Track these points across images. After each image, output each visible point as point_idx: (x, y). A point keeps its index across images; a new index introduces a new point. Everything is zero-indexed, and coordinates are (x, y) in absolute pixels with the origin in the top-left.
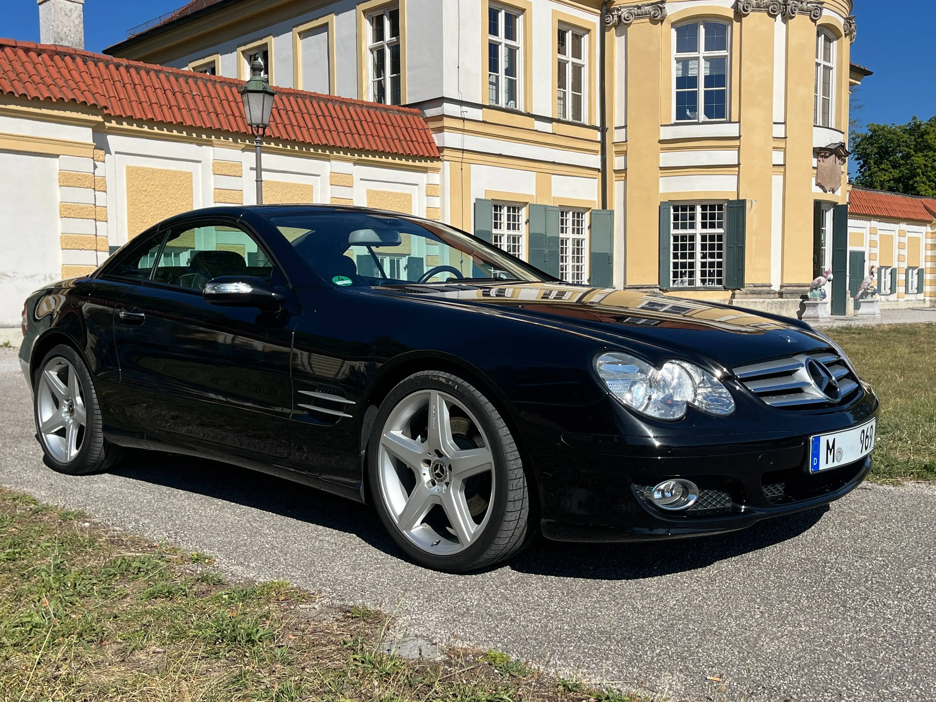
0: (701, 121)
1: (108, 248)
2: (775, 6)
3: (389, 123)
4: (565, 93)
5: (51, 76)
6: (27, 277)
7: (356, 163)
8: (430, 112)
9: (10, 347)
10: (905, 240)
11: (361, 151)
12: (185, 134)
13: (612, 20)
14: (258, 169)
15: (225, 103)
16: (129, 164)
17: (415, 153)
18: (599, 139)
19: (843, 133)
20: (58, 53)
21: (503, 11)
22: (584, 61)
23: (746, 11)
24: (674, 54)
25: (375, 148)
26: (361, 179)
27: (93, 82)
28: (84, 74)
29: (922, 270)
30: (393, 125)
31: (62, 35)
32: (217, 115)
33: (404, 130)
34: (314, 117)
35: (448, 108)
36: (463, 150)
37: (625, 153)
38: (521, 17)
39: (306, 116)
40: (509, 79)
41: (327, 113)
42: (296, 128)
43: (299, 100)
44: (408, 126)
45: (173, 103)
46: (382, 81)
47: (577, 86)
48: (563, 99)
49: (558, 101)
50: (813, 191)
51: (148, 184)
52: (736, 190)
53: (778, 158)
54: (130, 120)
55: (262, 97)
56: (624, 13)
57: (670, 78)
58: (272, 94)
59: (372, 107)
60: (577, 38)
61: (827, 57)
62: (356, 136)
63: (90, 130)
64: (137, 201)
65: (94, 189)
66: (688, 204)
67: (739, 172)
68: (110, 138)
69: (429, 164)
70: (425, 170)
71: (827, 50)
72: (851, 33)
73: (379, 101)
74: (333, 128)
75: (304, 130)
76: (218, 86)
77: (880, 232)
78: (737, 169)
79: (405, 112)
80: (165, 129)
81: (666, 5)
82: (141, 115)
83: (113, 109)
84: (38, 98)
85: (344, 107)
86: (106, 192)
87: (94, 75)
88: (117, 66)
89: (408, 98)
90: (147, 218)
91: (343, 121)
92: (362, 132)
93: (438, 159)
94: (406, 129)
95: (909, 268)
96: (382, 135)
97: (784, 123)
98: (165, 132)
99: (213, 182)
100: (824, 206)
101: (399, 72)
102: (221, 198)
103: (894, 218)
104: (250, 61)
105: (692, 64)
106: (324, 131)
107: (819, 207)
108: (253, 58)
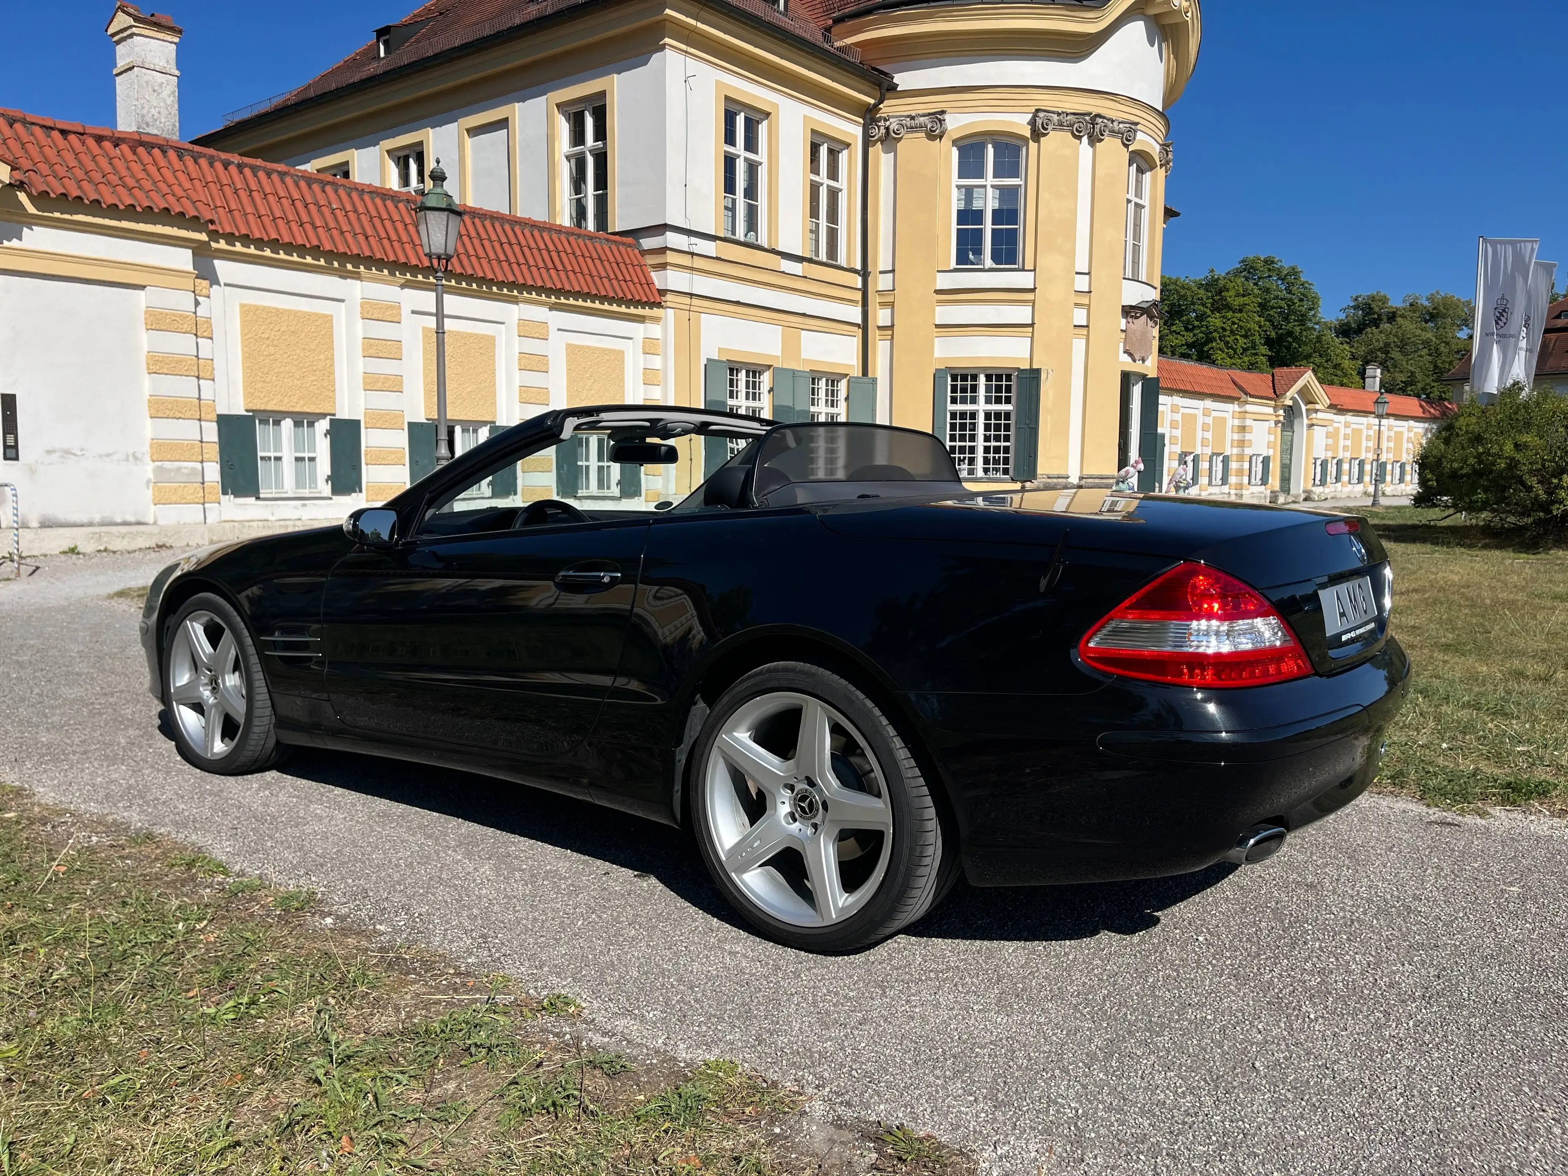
0: (987, 267)
1: (215, 416)
2: (1081, 125)
3: (595, 255)
4: (817, 225)
5: (133, 176)
6: (100, 456)
7: (553, 307)
8: (648, 243)
9: (78, 553)
10: (1209, 420)
11: (559, 292)
12: (322, 262)
13: (878, 132)
14: (440, 315)
15: (377, 221)
16: (245, 301)
17: (630, 297)
18: (860, 286)
19: (1155, 288)
20: (142, 144)
21: (742, 114)
22: (842, 183)
23: (1046, 129)
24: (955, 180)
25: (577, 289)
26: (559, 330)
27: (193, 185)
28: (179, 174)
29: (1228, 457)
30: (600, 259)
31: (148, 119)
32: (367, 238)
33: (614, 265)
34: (497, 245)
35: (673, 239)
36: (691, 295)
37: (892, 305)
38: (765, 123)
39: (486, 243)
40: (749, 204)
41: (514, 241)
42: (473, 259)
43: (477, 220)
44: (620, 260)
45: (305, 218)
46: (583, 201)
47: (833, 216)
48: (815, 231)
49: (810, 235)
50: (1120, 360)
51: (272, 330)
52: (1028, 356)
53: (1080, 316)
54: (246, 240)
55: (446, 218)
56: (894, 125)
57: (950, 211)
58: (459, 214)
59: (573, 234)
60: (833, 154)
61: (1139, 193)
62: (552, 272)
63: (189, 252)
64: (256, 352)
65: (196, 335)
66: (969, 372)
67: (1033, 333)
68: (220, 265)
69: (647, 312)
70: (641, 319)
71: (1139, 183)
72: (1168, 163)
73: (579, 225)
74: (522, 261)
75: (484, 262)
76: (367, 197)
77: (1182, 410)
78: (1030, 329)
79: (615, 242)
80: (295, 254)
81: (946, 117)
82: (261, 234)
83: (220, 224)
84: (116, 206)
86: (211, 339)
87: (193, 176)
88: (226, 165)
89: (619, 222)
90: (270, 377)
91: (535, 251)
92: (560, 267)
93: (659, 305)
94: (618, 264)
95: (1213, 454)
96: (586, 271)
97: (1089, 274)
98: (295, 258)
99: (360, 328)
100: (1132, 378)
101: (606, 188)
102: (372, 352)
103: (1200, 393)
104: (398, 165)
105: (978, 193)
106: (510, 264)
107: (1126, 379)
108: (402, 160)
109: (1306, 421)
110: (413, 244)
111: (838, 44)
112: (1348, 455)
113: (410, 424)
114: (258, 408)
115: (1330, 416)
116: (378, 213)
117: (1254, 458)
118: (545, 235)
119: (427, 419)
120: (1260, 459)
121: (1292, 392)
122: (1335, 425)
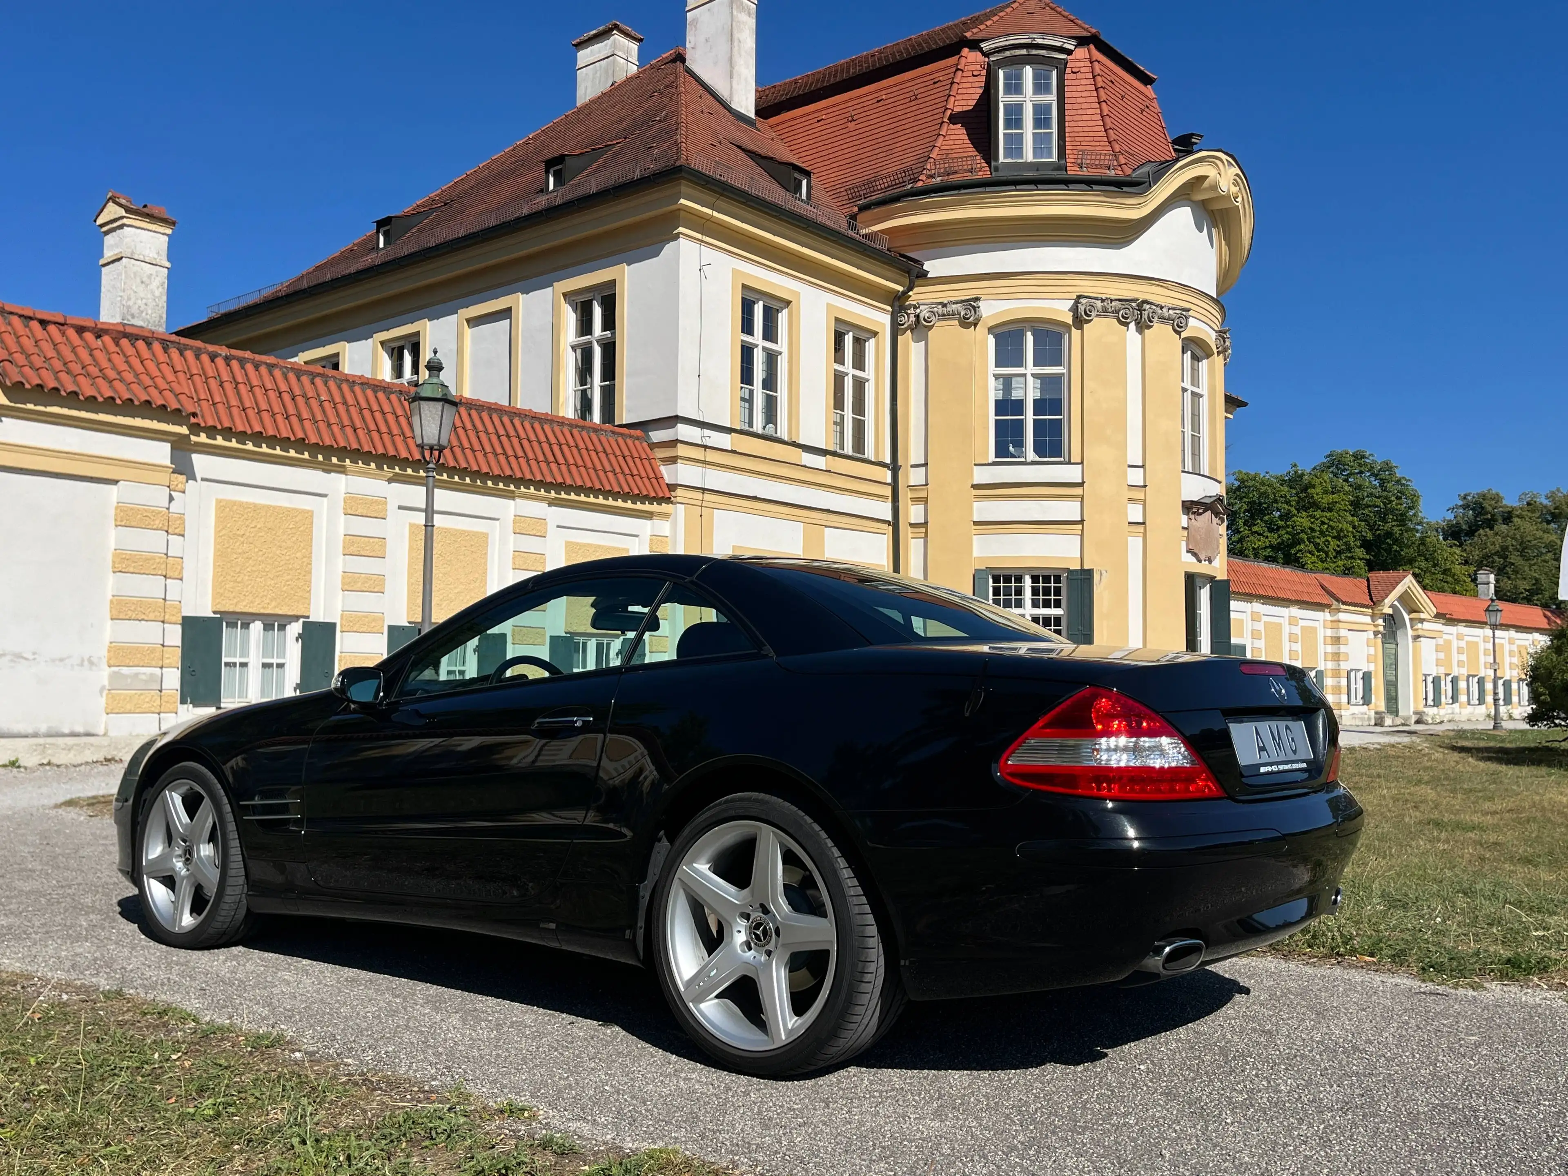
0: (1029, 460)
1: (180, 618)
2: (1127, 311)
3: (600, 449)
4: (842, 417)
5: (114, 368)
6: (53, 660)
7: (552, 503)
8: (657, 436)
9: (19, 767)
10: (1297, 630)
11: (560, 487)
12: (306, 455)
13: (908, 320)
14: (429, 510)
15: (367, 413)
16: (221, 497)
17: (636, 492)
18: (889, 480)
19: (1220, 482)
20: (126, 335)
21: (761, 303)
22: (869, 373)
23: (1089, 316)
24: (992, 369)
25: (580, 483)
26: (558, 526)
27: (176, 377)
28: (164, 367)
29: (1322, 672)
30: (605, 452)
31: (134, 310)
32: (355, 431)
33: (621, 459)
34: (494, 438)
35: (684, 431)
36: (704, 490)
38: (785, 311)
39: (483, 435)
40: (767, 394)
41: (512, 433)
42: (468, 452)
43: (474, 413)
44: (627, 453)
45: (291, 410)
46: (589, 392)
47: (859, 407)
48: (841, 423)
49: (833, 427)
50: (1183, 560)
51: (248, 526)
52: (1079, 556)
53: (1135, 513)
54: (228, 433)
55: (440, 408)
56: (924, 313)
57: (987, 401)
58: (454, 404)
59: (577, 426)
60: (859, 343)
61: (1195, 381)
62: (554, 466)
63: (169, 445)
64: (229, 550)
65: (167, 531)
66: (1013, 573)
67: (1082, 530)
68: (197, 459)
69: (655, 507)
70: (649, 515)
71: (1195, 371)
72: (1225, 350)
73: (583, 417)
74: (520, 453)
75: (480, 455)
76: (357, 389)
77: (1265, 619)
78: (1080, 527)
79: (622, 434)
80: (278, 448)
81: (981, 304)
82: (245, 427)
83: (203, 417)
84: (95, 398)
85: (537, 425)
86: (183, 536)
87: (178, 368)
88: (213, 357)
89: (626, 414)
90: (242, 576)
91: (535, 444)
92: (562, 461)
93: (668, 500)
94: (624, 458)
96: (589, 465)
97: (1143, 466)
98: (278, 451)
99: (343, 525)
100: (1200, 580)
101: (614, 379)
102: (353, 549)
103: (1283, 600)
104: (391, 356)
105: (1018, 383)
106: (507, 458)
107: (1191, 582)
108: (396, 351)
109: (1410, 632)
110: (404, 436)
111: (864, 231)
112: (1464, 672)
113: (391, 628)
114: (226, 609)
115: (1438, 626)
116: (369, 405)
117: (1353, 674)
118: (547, 427)
119: (409, 623)
120: (1360, 675)
121: (1392, 598)
122: (1445, 637)
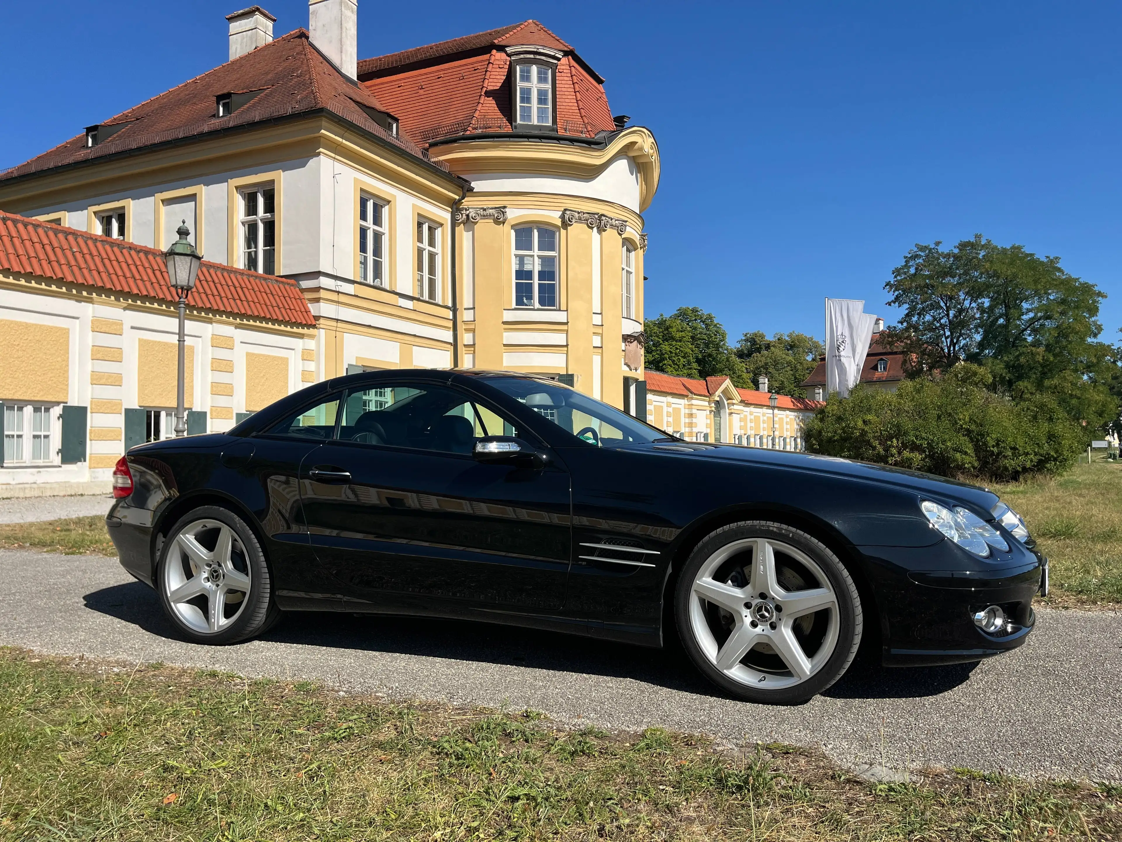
0: (536, 308)
2: (593, 220)
3: (268, 291)
4: (422, 276)
7: (238, 327)
8: (305, 284)
10: (670, 410)
11: (242, 316)
12: (64, 290)
13: (461, 217)
14: (181, 334)
15: (107, 261)
17: (294, 320)
18: (451, 317)
19: (641, 324)
21: (372, 201)
22: (438, 249)
23: (571, 222)
24: (514, 251)
25: (256, 314)
26: (241, 342)
32: (99, 273)
33: (282, 298)
35: (324, 282)
36: (337, 320)
37: (473, 331)
38: (387, 207)
40: (376, 260)
41: (209, 279)
44: (286, 295)
45: (52, 257)
46: (254, 253)
47: (432, 271)
48: (421, 280)
49: (417, 283)
50: (623, 369)
51: (21, 339)
52: (565, 366)
53: (597, 341)
54: (7, 272)
55: (189, 261)
56: (472, 214)
57: (511, 270)
59: (252, 276)
60: (432, 230)
61: (628, 264)
62: (238, 302)
67: (567, 351)
69: (305, 331)
70: (301, 336)
71: (628, 257)
72: (644, 246)
73: (250, 270)
74: (216, 293)
76: (99, 244)
77: (654, 403)
78: (566, 349)
79: (282, 282)
80: (43, 284)
81: (507, 210)
82: (19, 268)
85: (225, 274)
89: (283, 269)
90: (18, 373)
91: (226, 287)
93: (314, 326)
94: (284, 297)
95: (674, 432)
96: (262, 302)
97: (601, 314)
98: (43, 286)
99: (90, 338)
100: (631, 381)
101: (274, 245)
102: (99, 356)
103: (664, 392)
104: (102, 223)
105: (528, 260)
106: (207, 295)
107: (627, 382)
108: (105, 219)
109: (727, 411)
110: (134, 278)
111: (433, 160)
112: (753, 433)
113: (127, 410)
114: (7, 397)
115: (741, 407)
116: (108, 255)
117: (699, 434)
118: (232, 275)
119: (140, 406)
120: (702, 435)
121: (719, 392)
122: (746, 413)
